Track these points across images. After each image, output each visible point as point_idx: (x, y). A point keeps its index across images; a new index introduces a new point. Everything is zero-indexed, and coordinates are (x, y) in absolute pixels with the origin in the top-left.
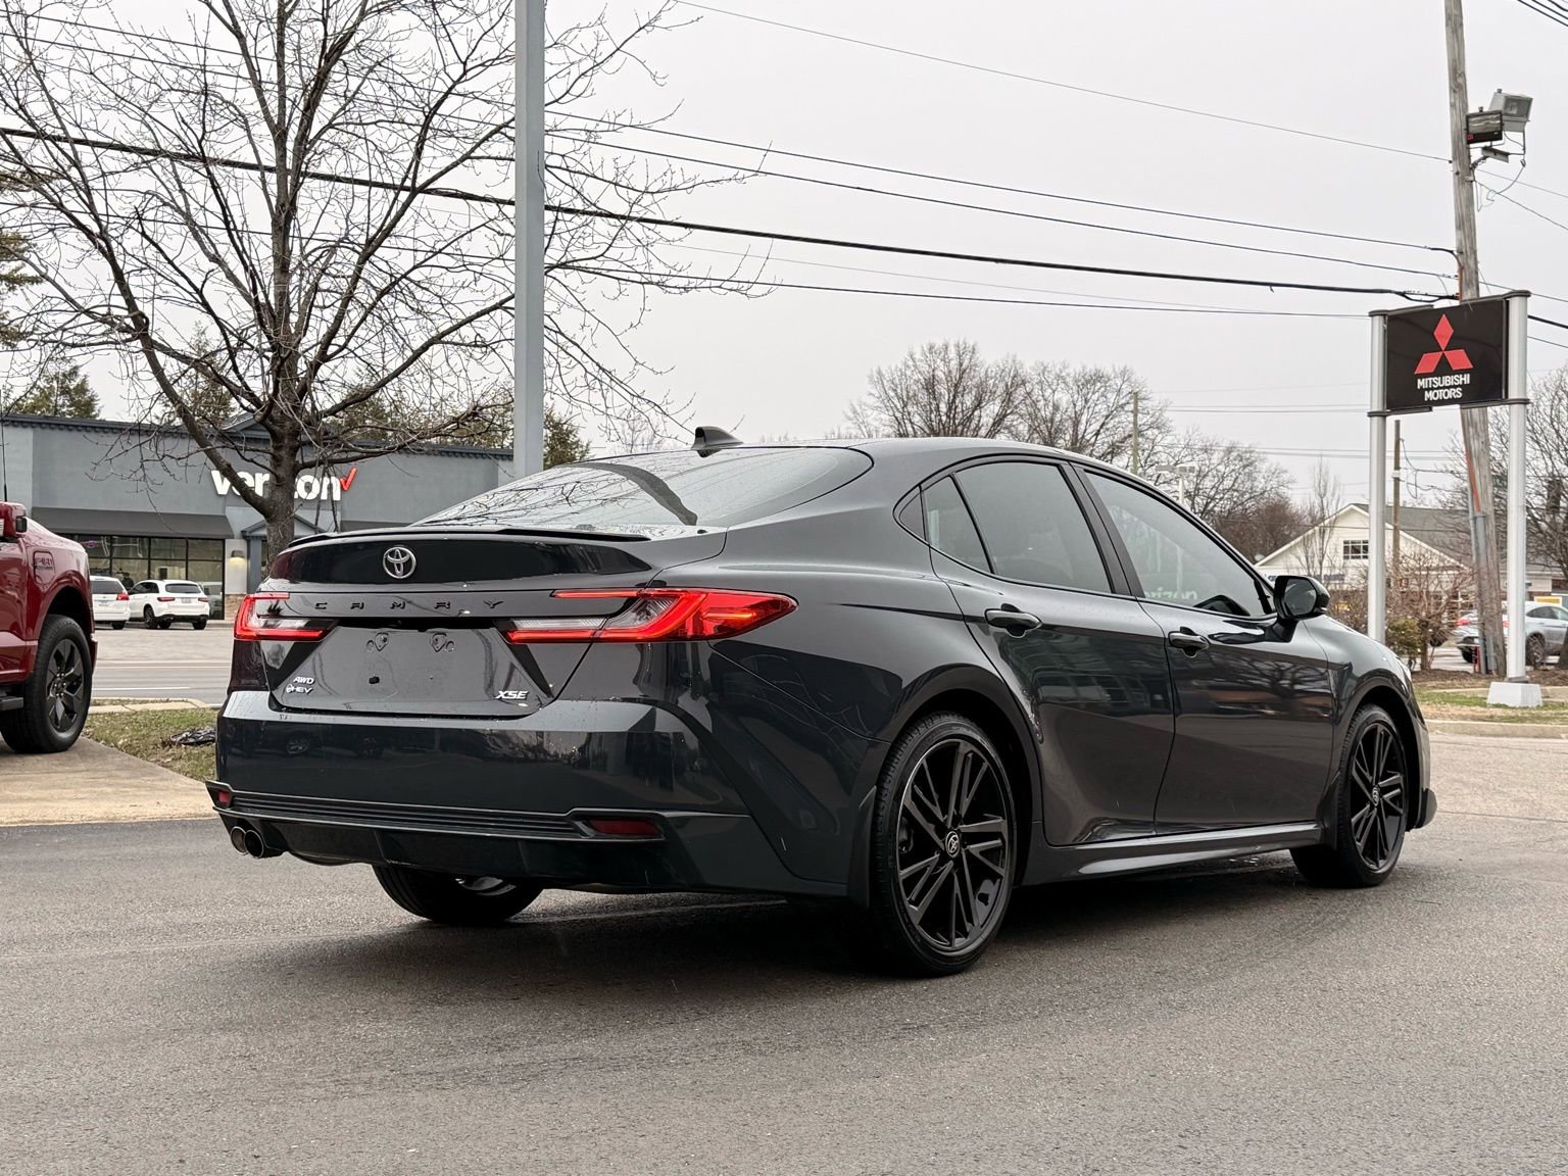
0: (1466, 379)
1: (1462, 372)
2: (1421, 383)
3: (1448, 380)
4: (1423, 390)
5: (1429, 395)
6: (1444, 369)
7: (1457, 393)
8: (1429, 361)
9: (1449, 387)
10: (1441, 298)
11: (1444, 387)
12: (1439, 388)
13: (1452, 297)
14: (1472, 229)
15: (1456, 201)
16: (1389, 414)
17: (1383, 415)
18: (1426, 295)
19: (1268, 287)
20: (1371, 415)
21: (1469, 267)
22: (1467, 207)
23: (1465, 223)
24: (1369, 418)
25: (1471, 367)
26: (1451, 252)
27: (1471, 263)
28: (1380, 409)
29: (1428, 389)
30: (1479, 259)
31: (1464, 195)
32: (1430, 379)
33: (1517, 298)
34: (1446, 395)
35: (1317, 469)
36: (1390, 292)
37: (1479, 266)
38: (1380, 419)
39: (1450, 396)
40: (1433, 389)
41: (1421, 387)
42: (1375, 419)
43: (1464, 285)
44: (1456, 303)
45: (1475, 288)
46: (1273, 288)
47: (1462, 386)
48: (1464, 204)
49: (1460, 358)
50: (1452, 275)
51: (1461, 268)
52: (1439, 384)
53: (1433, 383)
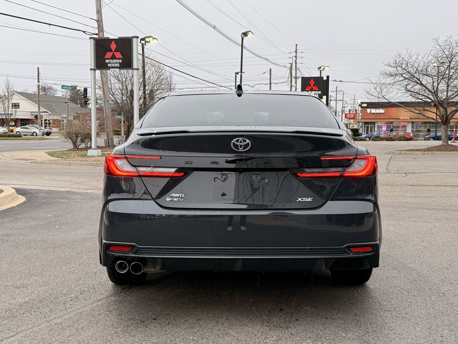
0: (121, 61)
1: (119, 59)
2: (107, 61)
3: (115, 61)
4: (107, 63)
5: (109, 65)
6: (113, 57)
7: (118, 65)
8: (109, 55)
9: (115, 63)
10: (94, 34)
11: (114, 63)
12: (112, 63)
13: (96, 34)
14: (101, 14)
15: (96, 5)
16: (96, 70)
17: (95, 70)
18: (90, 33)
19: (49, 25)
20: (91, 69)
21: (101, 26)
22: (100, 7)
23: (99, 12)
24: (90, 71)
25: (122, 57)
26: (96, 20)
27: (101, 24)
28: (94, 68)
29: (109, 63)
30: (103, 24)
31: (99, 4)
32: (110, 60)
33: (135, 38)
34: (115, 65)
35: (6, 80)
36: (81, 31)
37: (103, 25)
38: (94, 71)
39: (116, 65)
40: (110, 63)
41: (107, 62)
42: (92, 71)
43: (99, 31)
44: (97, 36)
45: (103, 32)
46: (50, 25)
47: (119, 63)
48: (99, 6)
49: (118, 55)
50: (96, 28)
51: (99, 26)
52: (112, 62)
53: (110, 61)
